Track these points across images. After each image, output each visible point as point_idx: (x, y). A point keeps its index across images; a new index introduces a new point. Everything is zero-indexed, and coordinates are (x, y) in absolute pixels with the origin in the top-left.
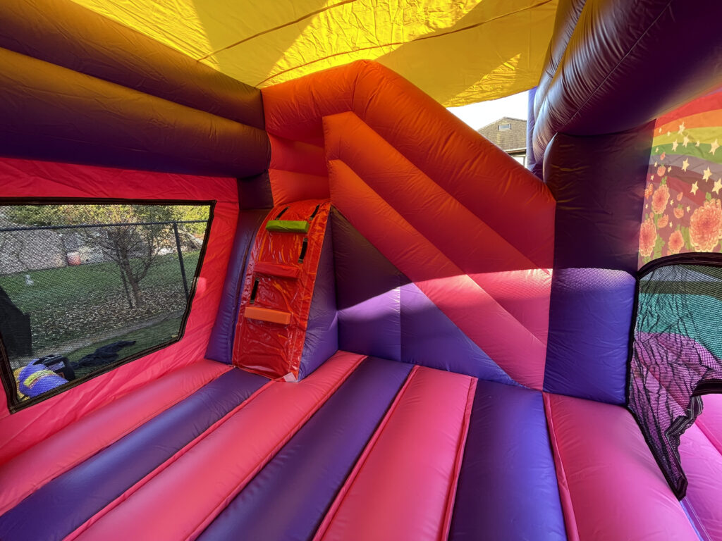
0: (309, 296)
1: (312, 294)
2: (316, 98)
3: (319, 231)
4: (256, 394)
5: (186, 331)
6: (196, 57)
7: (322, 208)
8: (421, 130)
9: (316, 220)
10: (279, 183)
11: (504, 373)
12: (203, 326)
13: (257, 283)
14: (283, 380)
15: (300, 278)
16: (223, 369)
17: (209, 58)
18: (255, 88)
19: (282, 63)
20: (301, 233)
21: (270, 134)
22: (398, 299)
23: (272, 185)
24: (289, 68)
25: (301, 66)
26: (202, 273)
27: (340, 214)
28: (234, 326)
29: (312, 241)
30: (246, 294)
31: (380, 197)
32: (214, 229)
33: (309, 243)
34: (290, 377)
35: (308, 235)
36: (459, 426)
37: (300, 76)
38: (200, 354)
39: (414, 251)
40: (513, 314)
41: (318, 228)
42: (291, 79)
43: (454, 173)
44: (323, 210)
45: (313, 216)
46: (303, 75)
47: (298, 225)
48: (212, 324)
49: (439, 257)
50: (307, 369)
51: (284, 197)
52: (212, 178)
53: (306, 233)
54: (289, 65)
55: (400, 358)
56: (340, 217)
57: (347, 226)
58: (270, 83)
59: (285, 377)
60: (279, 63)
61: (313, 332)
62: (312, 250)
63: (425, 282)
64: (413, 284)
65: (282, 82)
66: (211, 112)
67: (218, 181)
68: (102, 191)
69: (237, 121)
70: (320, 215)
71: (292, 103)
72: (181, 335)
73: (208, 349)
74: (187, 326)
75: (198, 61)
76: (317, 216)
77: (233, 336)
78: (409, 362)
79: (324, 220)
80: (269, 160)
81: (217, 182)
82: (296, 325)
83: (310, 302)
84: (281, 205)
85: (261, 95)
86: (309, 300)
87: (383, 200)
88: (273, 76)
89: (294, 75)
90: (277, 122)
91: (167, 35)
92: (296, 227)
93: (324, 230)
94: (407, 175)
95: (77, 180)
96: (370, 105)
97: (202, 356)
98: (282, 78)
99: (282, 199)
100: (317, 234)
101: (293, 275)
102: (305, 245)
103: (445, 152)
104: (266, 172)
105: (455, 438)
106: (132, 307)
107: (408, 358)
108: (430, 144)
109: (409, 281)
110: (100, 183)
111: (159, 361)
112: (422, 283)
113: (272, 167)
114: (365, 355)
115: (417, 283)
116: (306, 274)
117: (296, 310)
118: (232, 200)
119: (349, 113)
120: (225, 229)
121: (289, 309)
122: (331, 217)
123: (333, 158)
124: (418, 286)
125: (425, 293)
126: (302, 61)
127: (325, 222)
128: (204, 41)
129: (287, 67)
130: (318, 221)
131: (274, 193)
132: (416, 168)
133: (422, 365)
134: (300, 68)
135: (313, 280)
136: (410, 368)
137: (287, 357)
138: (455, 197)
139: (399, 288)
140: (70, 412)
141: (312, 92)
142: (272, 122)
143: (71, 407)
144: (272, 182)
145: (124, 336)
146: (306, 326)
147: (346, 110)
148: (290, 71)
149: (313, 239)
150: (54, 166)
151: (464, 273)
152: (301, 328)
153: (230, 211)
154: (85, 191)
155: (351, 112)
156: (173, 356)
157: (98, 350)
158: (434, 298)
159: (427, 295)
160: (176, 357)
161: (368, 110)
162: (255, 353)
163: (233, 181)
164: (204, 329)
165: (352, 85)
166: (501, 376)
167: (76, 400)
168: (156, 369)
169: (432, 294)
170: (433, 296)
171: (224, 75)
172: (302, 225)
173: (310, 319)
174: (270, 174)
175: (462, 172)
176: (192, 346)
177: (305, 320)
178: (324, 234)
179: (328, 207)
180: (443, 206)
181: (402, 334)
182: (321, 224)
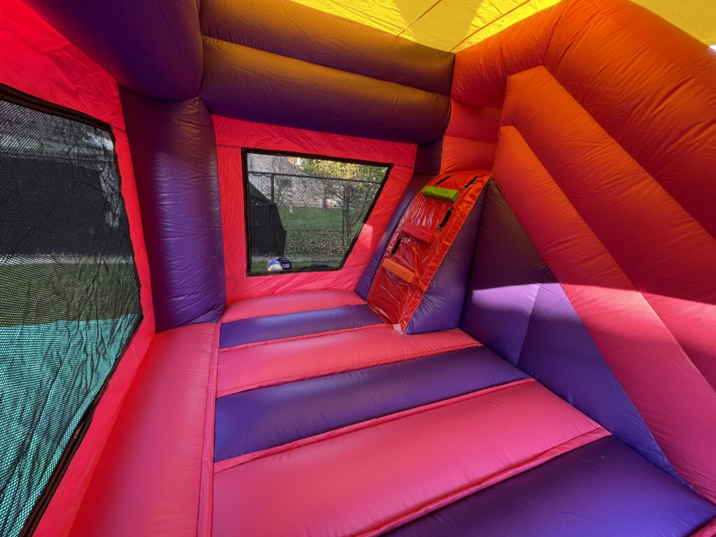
0: (437, 264)
1: (440, 263)
2: (505, 55)
3: (468, 202)
4: (366, 327)
5: (346, 264)
6: (395, 33)
7: (480, 179)
8: (630, 80)
9: (468, 191)
10: (451, 151)
11: (658, 448)
12: (357, 265)
13: (400, 240)
14: (392, 327)
15: (434, 244)
16: (360, 301)
17: (406, 32)
18: (450, 53)
19: (477, 22)
20: (447, 201)
21: (454, 99)
22: (532, 296)
23: (443, 152)
24: (484, 25)
25: (498, 19)
26: (369, 220)
27: (497, 187)
28: (376, 272)
29: (457, 212)
30: (390, 248)
31: (546, 172)
32: (386, 188)
33: (453, 213)
34: (397, 327)
35: (454, 205)
36: (529, 455)
37: (499, 31)
38: (351, 286)
39: (568, 244)
40: (704, 374)
41: (468, 198)
42: (490, 35)
43: (664, 145)
44: (479, 181)
45: (467, 187)
46: (503, 28)
47: (447, 193)
48: (366, 266)
49: (605, 259)
50: (415, 328)
51: (453, 165)
52: (395, 143)
53: (453, 203)
54: (484, 22)
55: (516, 363)
56: (496, 191)
57: (501, 201)
58: (466, 45)
59: (394, 325)
60: (473, 22)
61: (431, 298)
62: (454, 220)
63: (573, 286)
64: (558, 285)
65: (479, 41)
66: (399, 83)
67: (401, 146)
68: (315, 150)
69: (422, 88)
70: (475, 185)
71: (480, 64)
72: (341, 267)
73: (358, 285)
74: (347, 261)
75: (397, 37)
76: (471, 186)
77: (372, 279)
78: (525, 371)
79: (477, 191)
80: (446, 126)
81: (399, 147)
82: (416, 286)
83: (436, 269)
84: (447, 172)
85: (453, 59)
86: (436, 267)
87: (549, 176)
88: (469, 37)
89: (492, 31)
90: (462, 87)
91: (373, 19)
92: (446, 195)
93: (474, 203)
94: (588, 144)
95: (302, 140)
96: (567, 53)
97: (353, 288)
98: (479, 37)
99: (450, 166)
100: (465, 205)
101: (428, 240)
102: (449, 214)
103: (657, 114)
104: (441, 139)
105: (513, 459)
106: (343, 245)
107: (524, 367)
108: (636, 101)
109: (553, 280)
110: (315, 143)
111: (323, 279)
112: (568, 286)
113: (448, 135)
114: (481, 343)
115: (563, 285)
116: (441, 242)
117: (421, 272)
118: (409, 165)
119: (539, 67)
120: (393, 190)
121: (416, 270)
122: (487, 188)
123: (506, 124)
124: (563, 288)
125: (570, 299)
126: (498, 13)
127: (477, 195)
128: (400, 17)
129: (481, 24)
130: (470, 192)
131: (443, 160)
132: (608, 136)
133: (539, 381)
134: (498, 22)
135: (446, 250)
136: (522, 377)
137: (401, 311)
138: (658, 179)
139: (539, 284)
140: (271, 289)
141: (502, 49)
142: (458, 88)
143: (271, 286)
144: (443, 149)
145: (329, 262)
146: (425, 290)
147: (537, 64)
148: (486, 28)
149: (459, 210)
150: (293, 130)
151: (638, 289)
152: (421, 291)
153: (403, 174)
154: (306, 149)
155: (542, 66)
156: (334, 279)
157: (312, 265)
158: (579, 309)
159: (572, 304)
160: (336, 280)
161: (562, 61)
162: (381, 298)
163: (414, 147)
164: (359, 268)
165: (550, 32)
166: (650, 449)
167: (275, 284)
168: (320, 284)
169: (577, 303)
170: (579, 306)
171: (420, 45)
172: (451, 193)
173: (431, 285)
174: (444, 141)
175: (680, 141)
176: (348, 277)
177: (426, 284)
178: (472, 206)
179: (486, 179)
180: (630, 190)
181: (526, 337)
182: (472, 196)
